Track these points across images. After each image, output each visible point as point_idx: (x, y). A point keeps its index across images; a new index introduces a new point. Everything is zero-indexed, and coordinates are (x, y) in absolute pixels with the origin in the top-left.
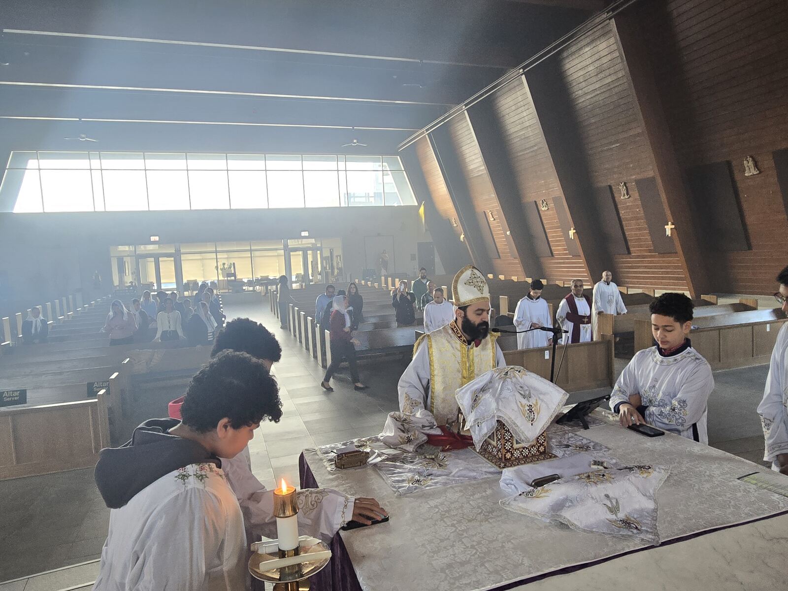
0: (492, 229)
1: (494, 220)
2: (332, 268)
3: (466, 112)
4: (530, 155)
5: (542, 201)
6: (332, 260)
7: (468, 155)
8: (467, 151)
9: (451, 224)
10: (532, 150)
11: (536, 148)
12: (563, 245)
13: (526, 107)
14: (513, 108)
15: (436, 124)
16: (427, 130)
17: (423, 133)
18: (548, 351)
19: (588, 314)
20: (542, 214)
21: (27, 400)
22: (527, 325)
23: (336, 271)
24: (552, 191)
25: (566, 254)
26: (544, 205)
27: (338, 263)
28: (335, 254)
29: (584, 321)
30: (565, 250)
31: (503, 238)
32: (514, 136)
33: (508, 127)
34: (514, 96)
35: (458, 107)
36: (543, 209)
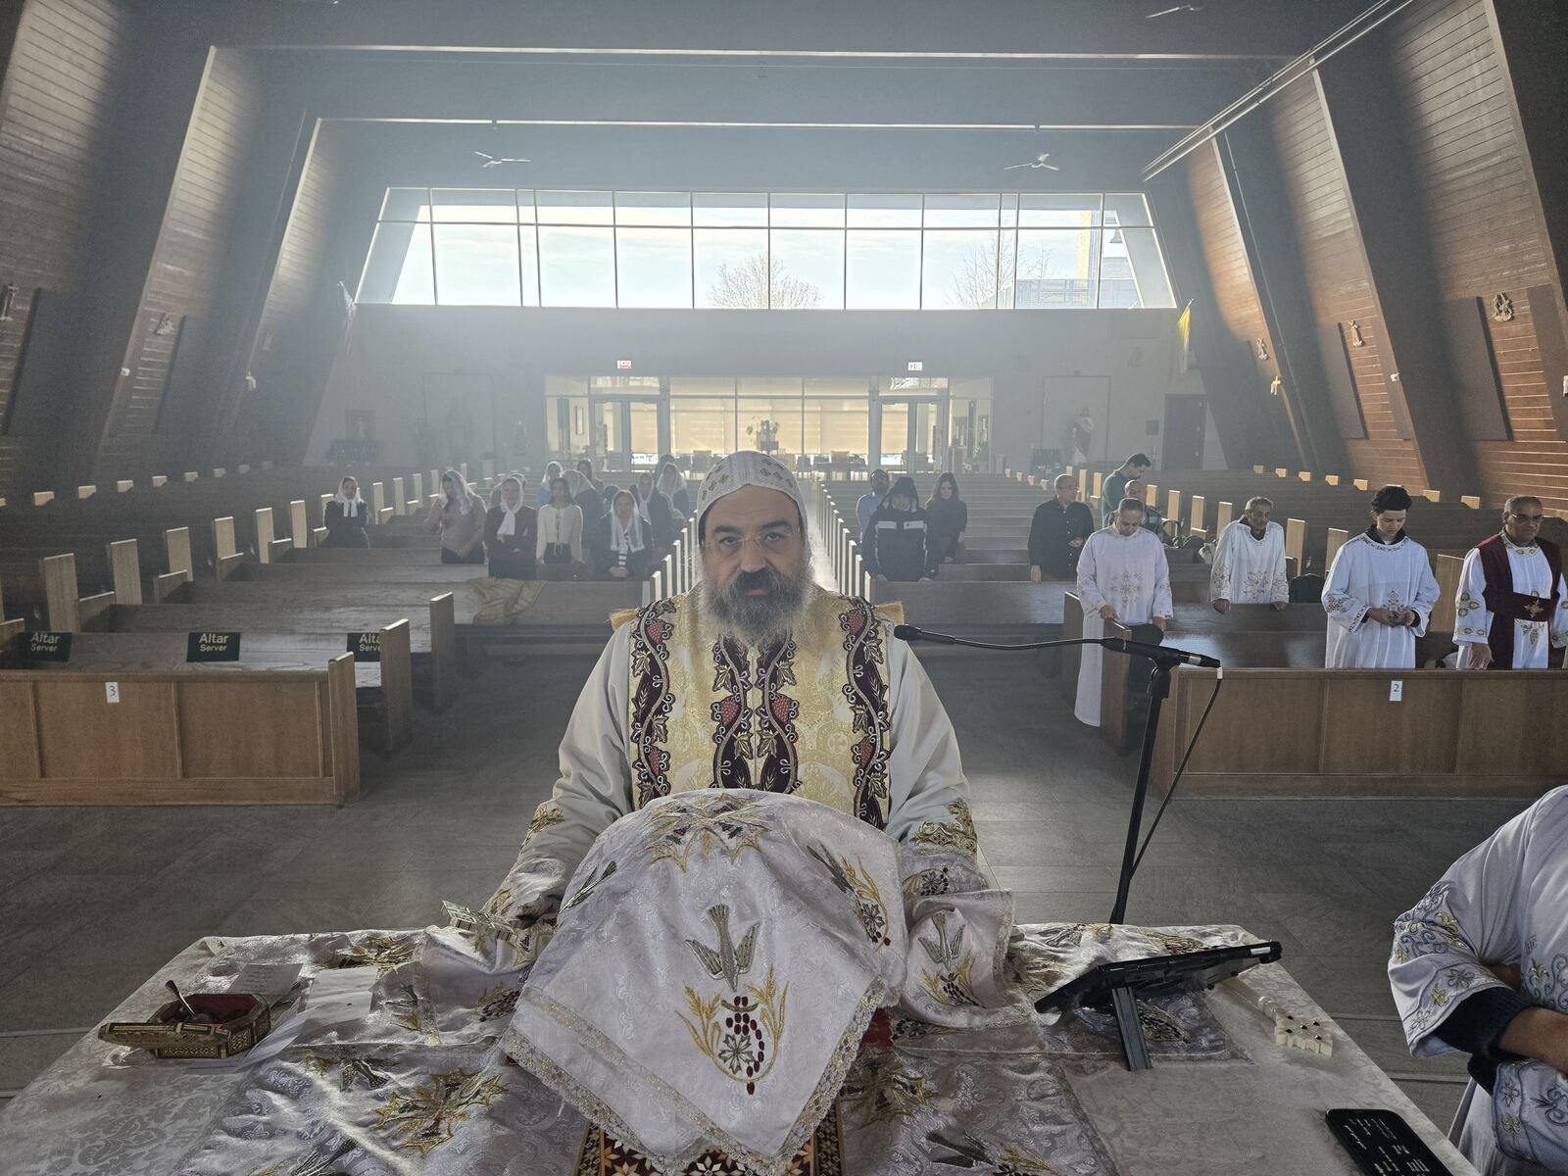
0: (1355, 368)
1: (1363, 344)
2: (970, 442)
3: (1316, 73)
4: (1481, 177)
5: (1499, 297)
6: (971, 425)
7: (1313, 185)
8: (1311, 175)
9: (1252, 352)
10: (1483, 165)
11: (1496, 160)
12: (1544, 413)
13: (1482, 51)
14: (1446, 55)
15: (1242, 107)
16: (1216, 126)
17: (1206, 133)
18: (1400, 683)
19: (1546, 594)
20: (1493, 329)
21: (241, 654)
22: (1357, 610)
23: (976, 448)
24: (1529, 271)
25: (1550, 436)
26: (1502, 308)
27: (983, 432)
28: (977, 414)
29: (1529, 612)
30: (1548, 424)
31: (1381, 389)
32: (1441, 128)
33: (1428, 107)
34: (1450, 25)
35: (1299, 60)
36: (1498, 318)
